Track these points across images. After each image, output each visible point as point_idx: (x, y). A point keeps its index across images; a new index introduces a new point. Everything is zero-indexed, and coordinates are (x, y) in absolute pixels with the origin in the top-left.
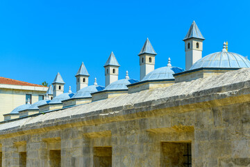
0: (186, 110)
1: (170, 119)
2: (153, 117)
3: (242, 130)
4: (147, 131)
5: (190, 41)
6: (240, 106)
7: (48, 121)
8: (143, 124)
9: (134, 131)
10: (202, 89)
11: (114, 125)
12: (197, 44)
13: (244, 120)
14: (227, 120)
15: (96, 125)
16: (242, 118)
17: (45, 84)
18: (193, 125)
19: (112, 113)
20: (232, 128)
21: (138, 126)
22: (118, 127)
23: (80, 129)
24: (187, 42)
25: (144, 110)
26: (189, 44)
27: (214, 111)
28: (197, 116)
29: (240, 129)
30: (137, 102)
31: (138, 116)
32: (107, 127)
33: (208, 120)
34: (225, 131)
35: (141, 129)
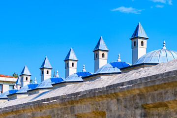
0: (100, 99)
1: (90, 106)
2: (79, 105)
3: (135, 114)
4: (76, 115)
5: (135, 40)
6: (134, 97)
7: (7, 107)
8: (72, 110)
9: (66, 115)
10: (112, 84)
11: (53, 111)
12: (142, 42)
13: (136, 107)
14: (125, 107)
15: (41, 111)
16: (134, 105)
17: (14, 76)
18: (105, 110)
19: (52, 101)
20: (129, 112)
21: (69, 111)
22: (56, 112)
23: (29, 114)
24: (134, 41)
25: (73, 99)
26: (135, 42)
27: (118, 100)
28: (107, 104)
29: (133, 113)
30: (70, 93)
31: (69, 104)
32: (48, 112)
33: (114, 107)
34: (124, 114)
35: (71, 114)
